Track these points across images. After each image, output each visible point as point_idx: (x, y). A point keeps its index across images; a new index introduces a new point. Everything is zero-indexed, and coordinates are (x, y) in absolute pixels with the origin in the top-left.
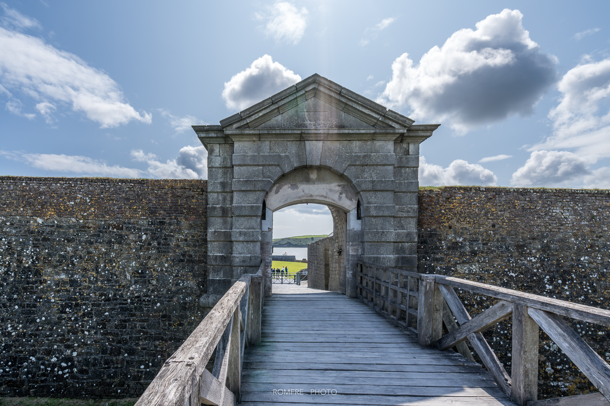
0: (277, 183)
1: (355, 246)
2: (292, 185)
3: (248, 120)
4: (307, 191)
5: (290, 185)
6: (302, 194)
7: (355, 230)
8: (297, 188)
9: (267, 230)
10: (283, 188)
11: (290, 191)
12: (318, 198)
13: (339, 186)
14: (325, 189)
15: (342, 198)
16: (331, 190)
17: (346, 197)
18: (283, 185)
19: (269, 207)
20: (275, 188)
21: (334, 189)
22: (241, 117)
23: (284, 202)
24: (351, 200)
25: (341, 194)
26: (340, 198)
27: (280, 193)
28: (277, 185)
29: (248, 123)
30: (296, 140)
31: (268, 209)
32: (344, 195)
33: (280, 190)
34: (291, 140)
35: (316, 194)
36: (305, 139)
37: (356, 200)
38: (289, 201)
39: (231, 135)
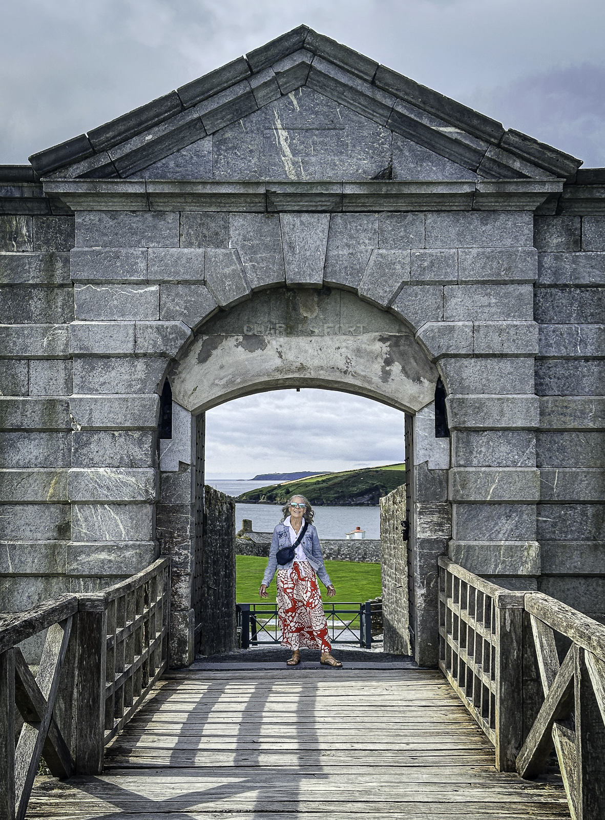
0: (204, 333)
1: (432, 513)
2: (246, 337)
3: (114, 155)
4: (290, 356)
5: (241, 338)
6: (278, 362)
7: (431, 466)
8: (262, 345)
9: (177, 469)
10: (220, 348)
11: (240, 354)
12: (323, 375)
13: (382, 339)
14: (343, 350)
15: (393, 373)
16: (358, 352)
17: (404, 370)
18: (221, 339)
19: (181, 402)
20: (198, 347)
21: (369, 348)
22: (92, 146)
23: (225, 386)
24: (417, 379)
25: (388, 362)
26: (386, 375)
27: (212, 360)
28: (205, 338)
29: (112, 163)
30: (254, 209)
31: (179, 408)
32: (396, 368)
33: (214, 352)
34: (241, 209)
35: (317, 362)
36: (280, 208)
37: (431, 381)
38: (239, 383)
39: (66, 195)
